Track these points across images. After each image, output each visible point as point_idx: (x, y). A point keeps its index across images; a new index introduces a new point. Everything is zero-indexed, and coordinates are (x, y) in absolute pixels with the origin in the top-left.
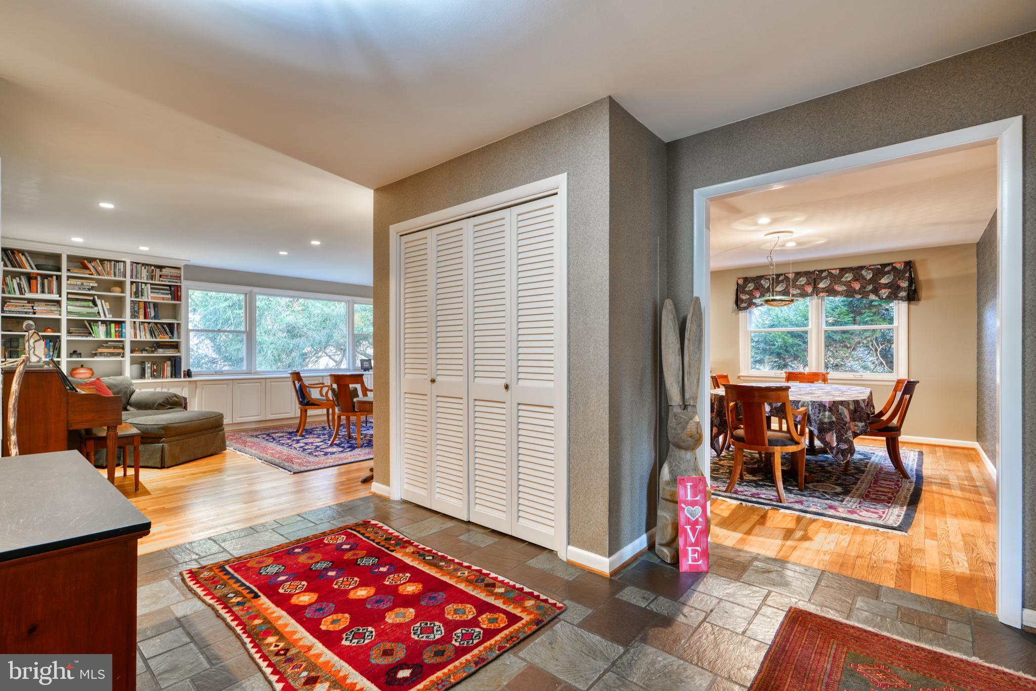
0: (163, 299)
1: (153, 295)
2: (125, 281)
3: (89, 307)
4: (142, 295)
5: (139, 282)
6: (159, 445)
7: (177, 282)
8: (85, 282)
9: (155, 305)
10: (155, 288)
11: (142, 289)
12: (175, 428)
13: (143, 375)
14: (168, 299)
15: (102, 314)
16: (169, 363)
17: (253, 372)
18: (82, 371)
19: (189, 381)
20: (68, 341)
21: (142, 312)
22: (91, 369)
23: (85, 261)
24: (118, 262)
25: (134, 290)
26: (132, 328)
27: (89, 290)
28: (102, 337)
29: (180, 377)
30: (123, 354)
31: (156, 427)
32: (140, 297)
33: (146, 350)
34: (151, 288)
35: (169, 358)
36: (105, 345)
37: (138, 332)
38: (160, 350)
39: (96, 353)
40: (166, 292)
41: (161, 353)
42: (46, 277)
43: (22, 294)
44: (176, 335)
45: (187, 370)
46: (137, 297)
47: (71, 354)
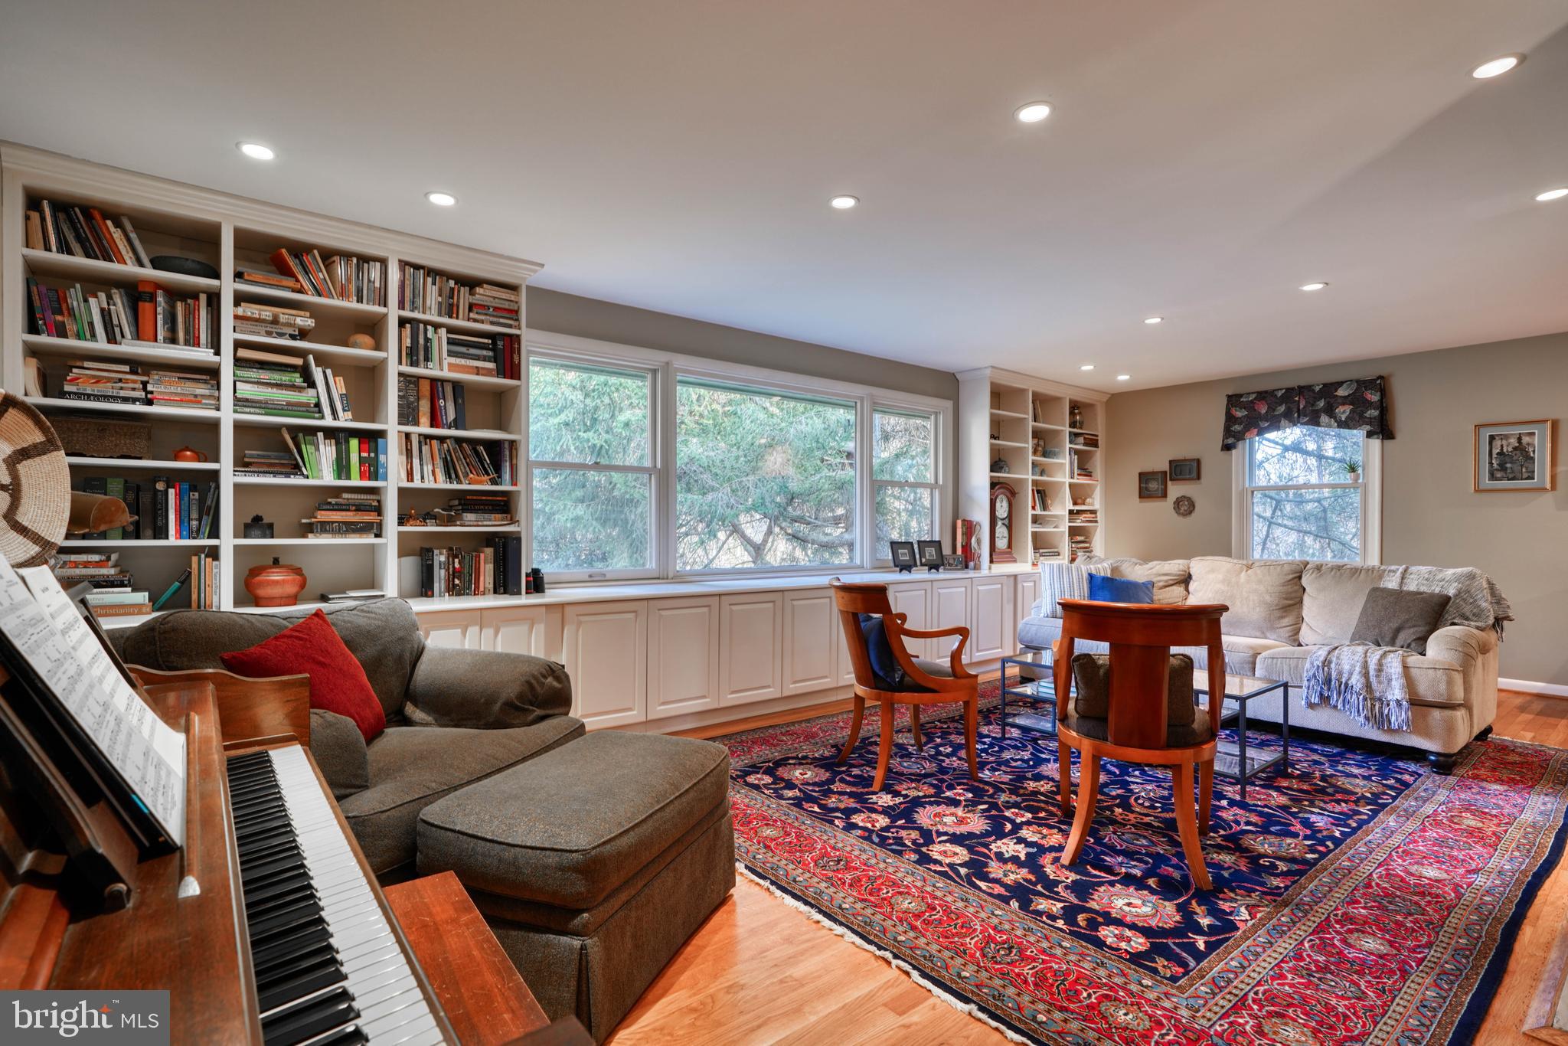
1: (453, 360)
2: (385, 315)
3: (292, 387)
4: (427, 359)
5: (419, 321)
6: (564, 939)
7: (510, 326)
8: (284, 315)
9: (457, 387)
10: (460, 342)
11: (427, 340)
12: (622, 857)
13: (425, 588)
14: (488, 372)
15: (327, 410)
16: (489, 551)
17: (671, 575)
18: (276, 576)
19: (548, 606)
20: (238, 488)
21: (425, 406)
22: (298, 571)
23: (284, 251)
24: (364, 259)
25: (408, 342)
26: (401, 453)
27: (293, 337)
28: (327, 477)
29: (519, 593)
30: (380, 525)
31: (552, 859)
32: (422, 363)
33: (434, 517)
34: (450, 342)
35: (489, 539)
36: (333, 501)
37: (416, 462)
38: (469, 517)
39: (311, 524)
40: (484, 352)
41: (473, 524)
42: (176, 294)
43: (111, 339)
44: (507, 476)
45: (530, 571)
46: (414, 363)
47: (247, 526)
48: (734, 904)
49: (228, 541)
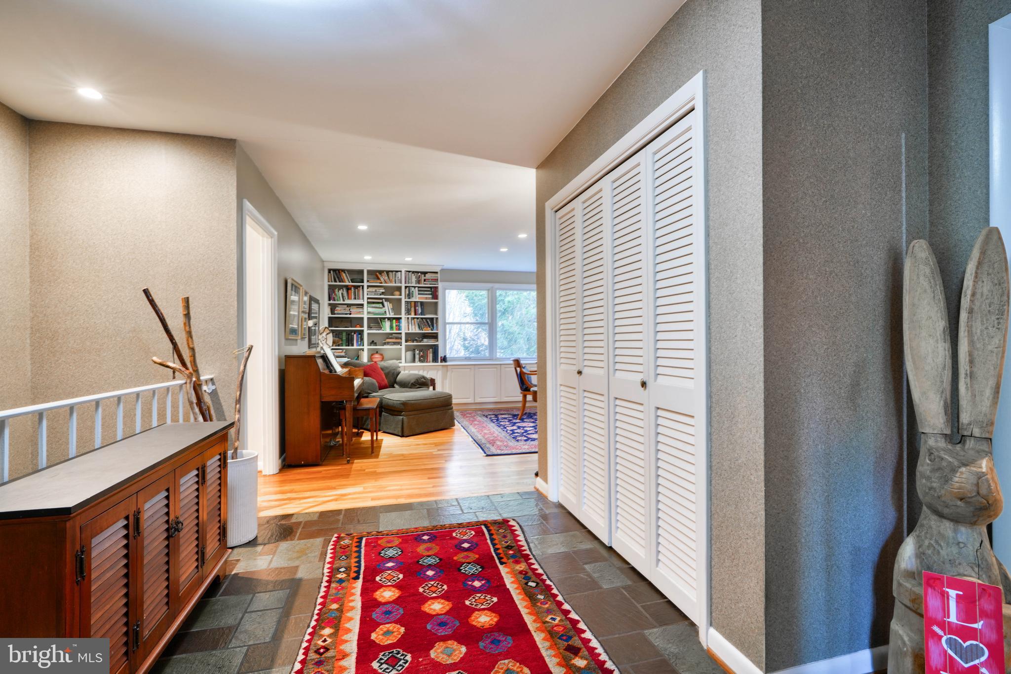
0: (426, 298)
1: (419, 296)
2: (401, 286)
3: (380, 308)
4: (412, 296)
5: (410, 286)
6: (401, 417)
7: (435, 285)
8: (378, 289)
9: (422, 303)
10: (421, 290)
11: (412, 291)
12: (412, 404)
13: (413, 360)
14: (429, 298)
15: (388, 313)
16: (431, 350)
17: (494, 358)
18: (377, 356)
19: (443, 366)
20: (369, 334)
21: (413, 309)
22: (382, 355)
23: (378, 273)
24: (397, 272)
25: (407, 292)
26: (406, 323)
27: (380, 295)
28: (388, 330)
29: (438, 362)
30: (401, 343)
31: (399, 402)
32: (411, 298)
33: (416, 340)
34: (419, 291)
35: (431, 346)
36: (390, 336)
37: (410, 325)
38: (425, 340)
39: (385, 343)
40: (429, 293)
41: (426, 342)
42: (356, 287)
43: (344, 300)
44: (435, 328)
45: (443, 356)
46: (409, 298)
47: (371, 343)
48: (454, 431)
49: (366, 347)
